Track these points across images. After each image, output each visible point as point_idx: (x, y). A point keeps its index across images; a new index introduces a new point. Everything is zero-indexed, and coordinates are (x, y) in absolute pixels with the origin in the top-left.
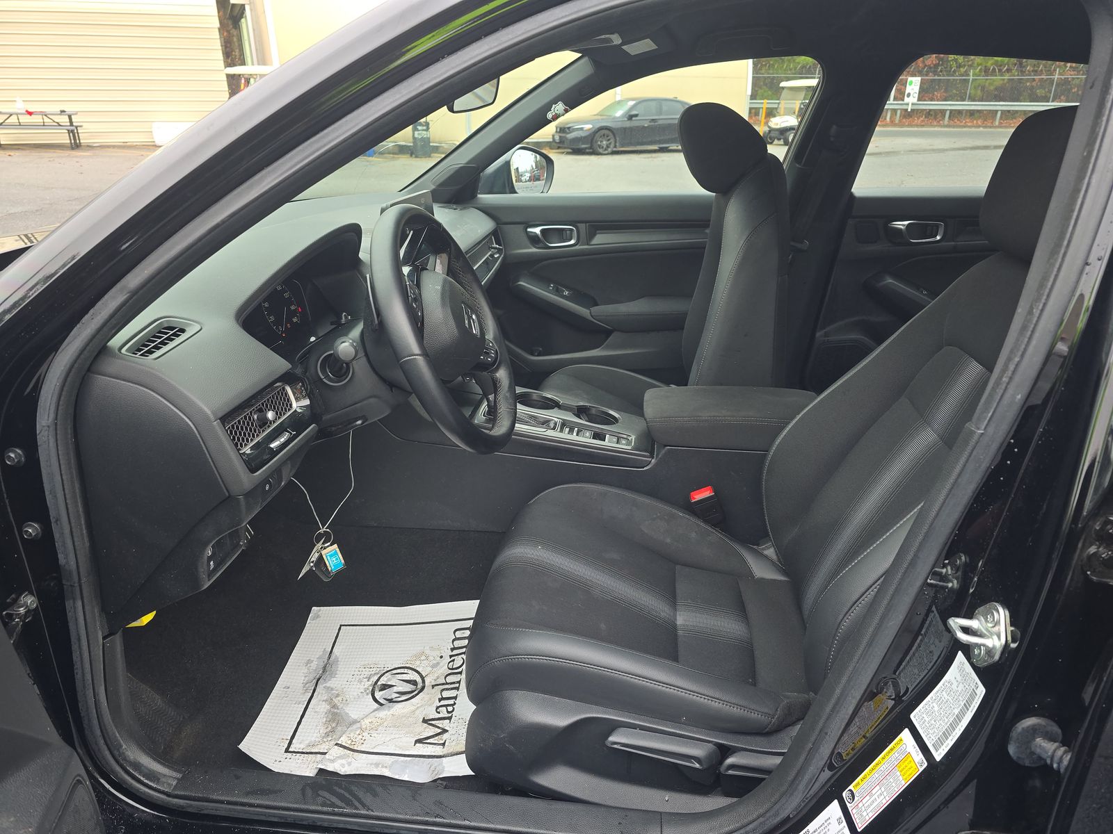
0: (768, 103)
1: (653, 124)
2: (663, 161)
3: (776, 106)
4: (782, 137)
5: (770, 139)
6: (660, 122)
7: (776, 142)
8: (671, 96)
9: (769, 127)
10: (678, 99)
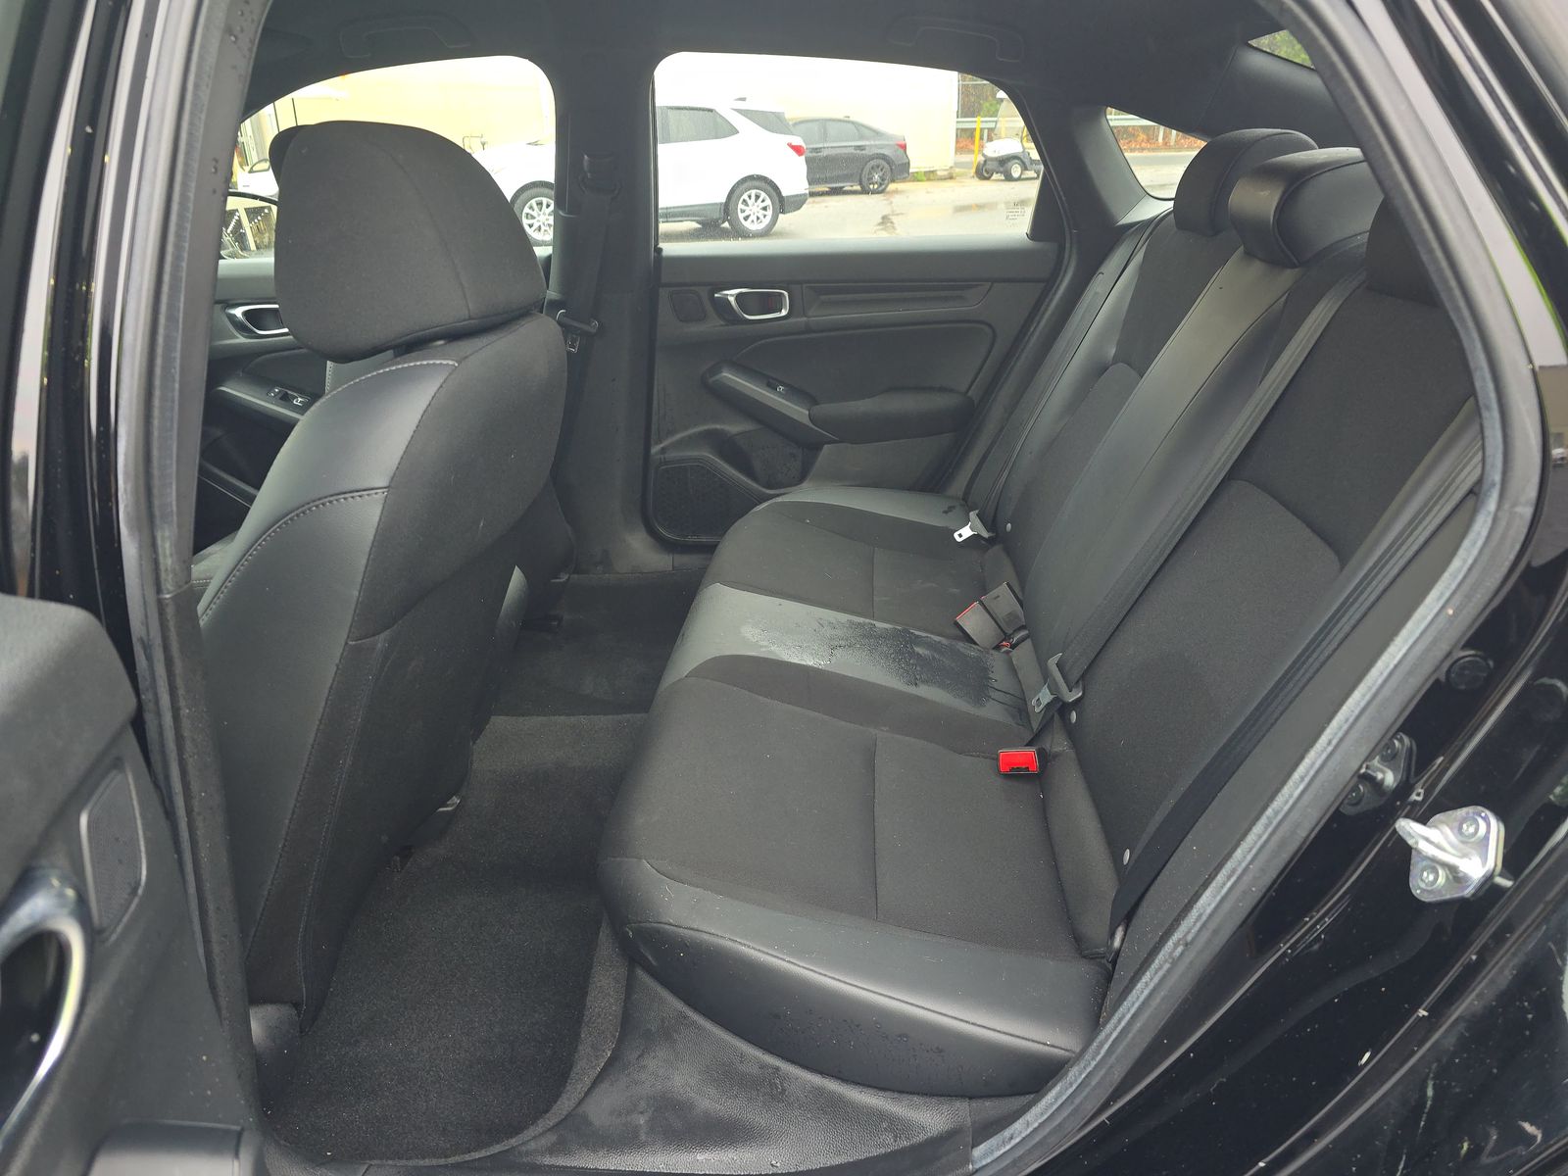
0: (982, 122)
1: (815, 154)
2: (826, 207)
3: (992, 125)
4: (1001, 169)
5: (987, 172)
6: (825, 153)
7: (995, 176)
8: (840, 116)
9: (984, 155)
10: (851, 119)
